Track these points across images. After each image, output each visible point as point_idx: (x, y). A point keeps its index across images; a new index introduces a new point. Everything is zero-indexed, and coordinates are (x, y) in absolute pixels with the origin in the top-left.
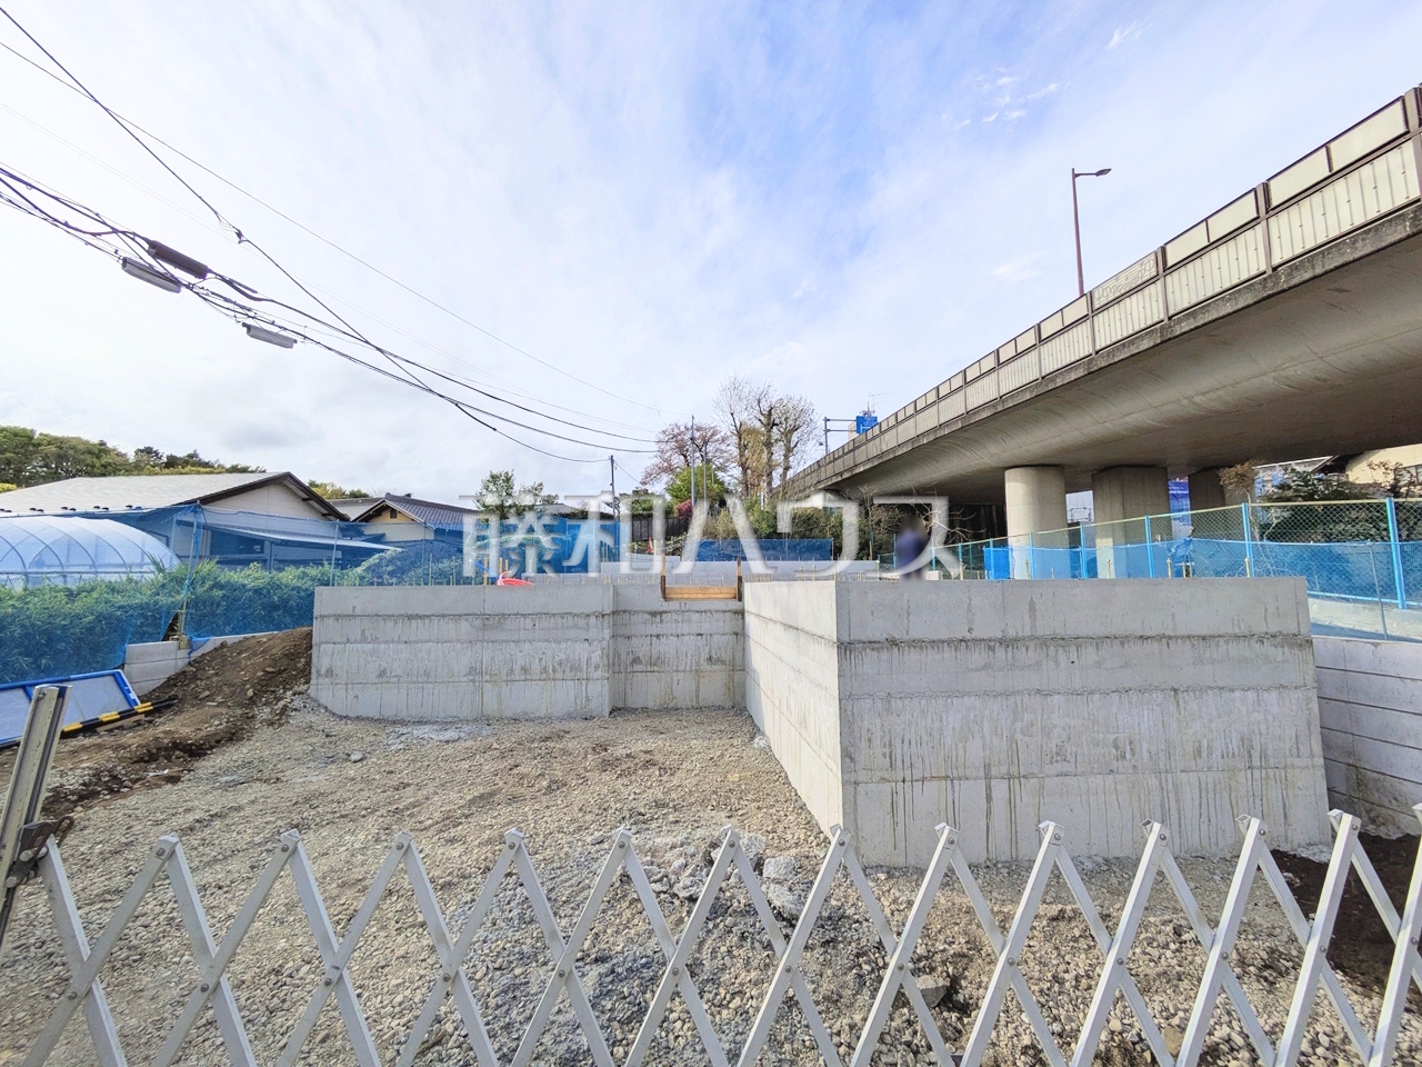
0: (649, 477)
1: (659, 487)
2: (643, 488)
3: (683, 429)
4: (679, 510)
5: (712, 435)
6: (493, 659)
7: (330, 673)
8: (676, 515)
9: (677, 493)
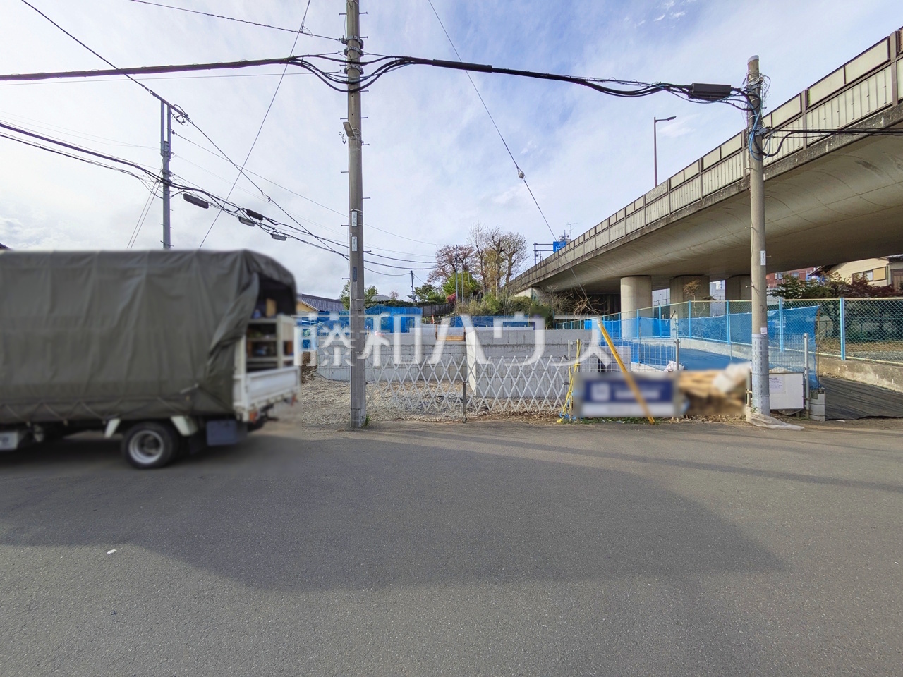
0: (432, 277)
1: (438, 284)
2: (429, 284)
3: (452, 249)
4: (449, 299)
5: (469, 253)
8: (447, 302)
9: (448, 288)
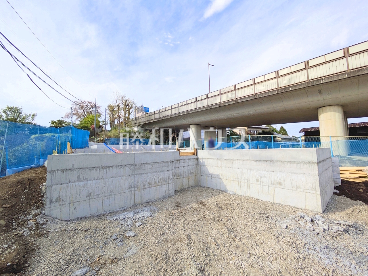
6: (138, 181)
7: (59, 200)
